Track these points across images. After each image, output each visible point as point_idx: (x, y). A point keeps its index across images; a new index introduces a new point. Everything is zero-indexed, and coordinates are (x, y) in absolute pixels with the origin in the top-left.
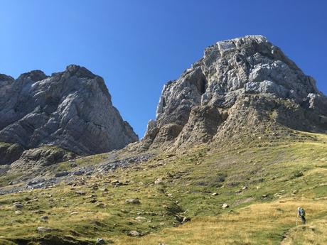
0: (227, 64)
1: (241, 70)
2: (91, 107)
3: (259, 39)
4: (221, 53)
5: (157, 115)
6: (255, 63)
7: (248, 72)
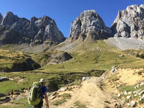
0: (86, 19)
1: (89, 22)
2: (54, 29)
3: (94, 11)
4: (85, 15)
5: (71, 32)
6: (92, 20)
7: (91, 23)
